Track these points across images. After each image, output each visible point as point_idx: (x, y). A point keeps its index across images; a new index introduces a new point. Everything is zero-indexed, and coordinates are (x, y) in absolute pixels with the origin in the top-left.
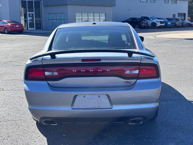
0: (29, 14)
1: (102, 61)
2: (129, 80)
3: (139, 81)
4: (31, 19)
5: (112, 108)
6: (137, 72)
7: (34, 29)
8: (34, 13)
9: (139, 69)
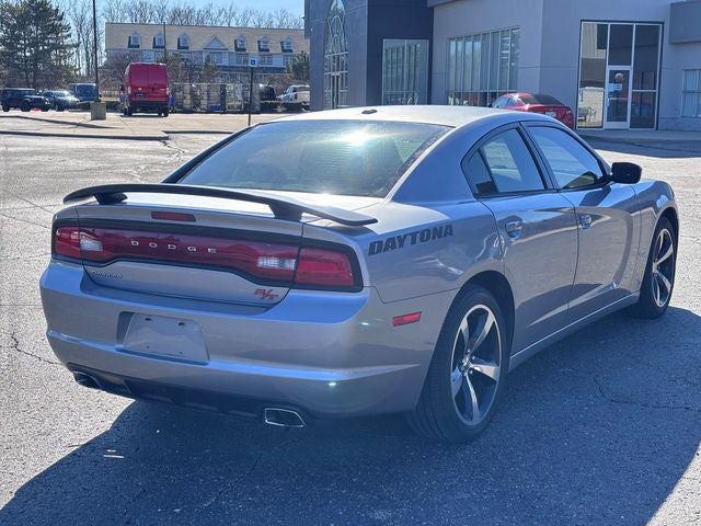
0: (613, 73)
1: (198, 223)
2: (267, 288)
3: (294, 293)
4: (616, 92)
5: (205, 364)
6: (291, 265)
7: (626, 125)
8: (630, 68)
9: (297, 257)
